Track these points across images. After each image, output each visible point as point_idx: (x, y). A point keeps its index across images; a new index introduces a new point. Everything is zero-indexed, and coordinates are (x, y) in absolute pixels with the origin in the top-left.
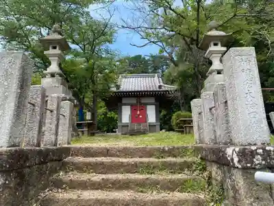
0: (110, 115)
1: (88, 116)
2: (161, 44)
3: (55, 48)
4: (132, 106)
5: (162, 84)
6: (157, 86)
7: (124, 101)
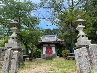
0: (38, 50)
1: (30, 52)
2: (57, 25)
3: (15, 27)
4: (46, 47)
5: (57, 39)
6: (56, 40)
7: (44, 45)
